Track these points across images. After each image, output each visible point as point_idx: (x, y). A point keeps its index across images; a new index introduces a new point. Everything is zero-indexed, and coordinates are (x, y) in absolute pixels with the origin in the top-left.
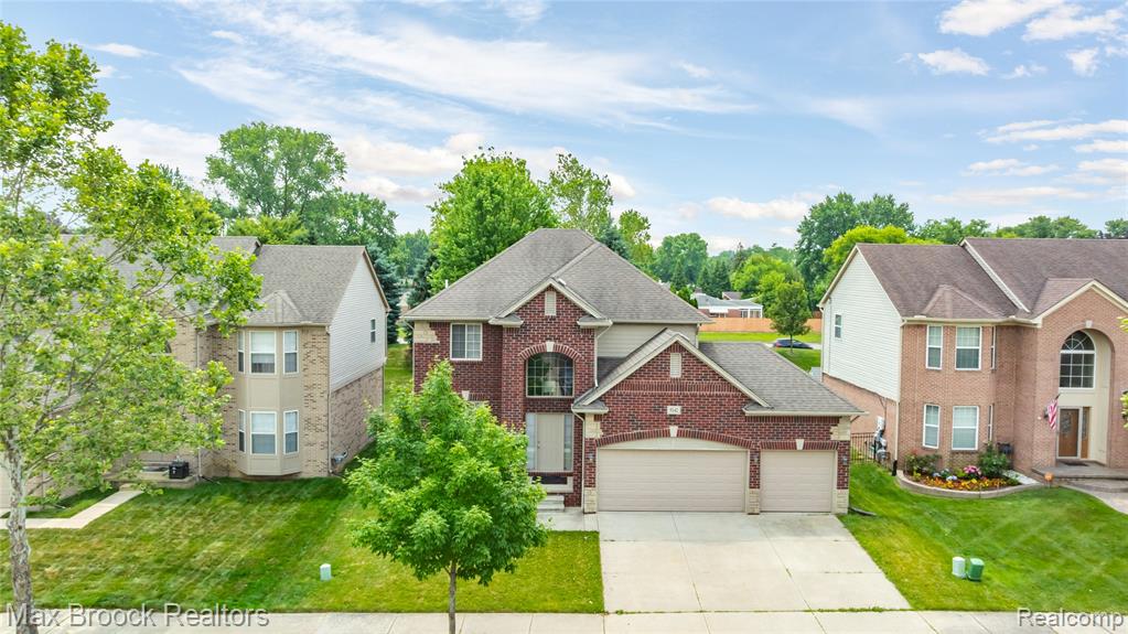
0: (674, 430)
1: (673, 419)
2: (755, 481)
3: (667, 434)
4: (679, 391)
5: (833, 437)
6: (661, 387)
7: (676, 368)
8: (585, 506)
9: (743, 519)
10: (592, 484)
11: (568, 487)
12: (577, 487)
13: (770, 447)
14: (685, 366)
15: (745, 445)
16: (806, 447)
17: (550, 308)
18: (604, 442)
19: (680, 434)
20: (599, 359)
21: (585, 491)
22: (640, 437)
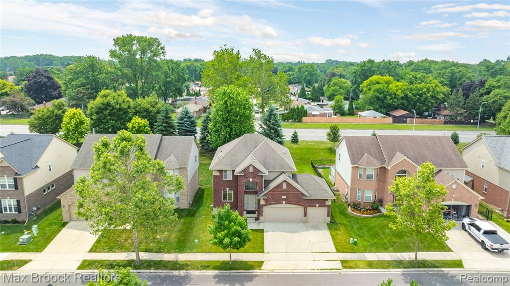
0: (284, 202)
1: (284, 199)
2: (305, 215)
3: (282, 203)
4: (285, 192)
5: (326, 204)
6: (281, 191)
7: (285, 186)
8: (260, 221)
9: (302, 224)
10: (262, 216)
11: (256, 215)
12: (258, 216)
13: (309, 206)
14: (287, 186)
15: (303, 206)
16: (319, 206)
17: (251, 170)
18: (265, 205)
19: (285, 203)
20: (265, 180)
21: (260, 217)
22: (275, 204)
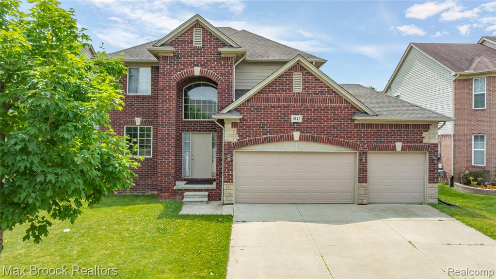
0: (297, 135)
1: (296, 126)
2: (363, 176)
3: (291, 139)
4: (301, 103)
5: (425, 141)
6: (286, 100)
7: (298, 86)
8: (225, 199)
9: (355, 207)
10: (230, 180)
11: (213, 186)
12: (219, 185)
13: (374, 149)
14: (305, 82)
15: (354, 147)
16: (404, 149)
17: (197, 40)
18: (240, 145)
19: (302, 139)
21: (225, 186)
22: (269, 141)
